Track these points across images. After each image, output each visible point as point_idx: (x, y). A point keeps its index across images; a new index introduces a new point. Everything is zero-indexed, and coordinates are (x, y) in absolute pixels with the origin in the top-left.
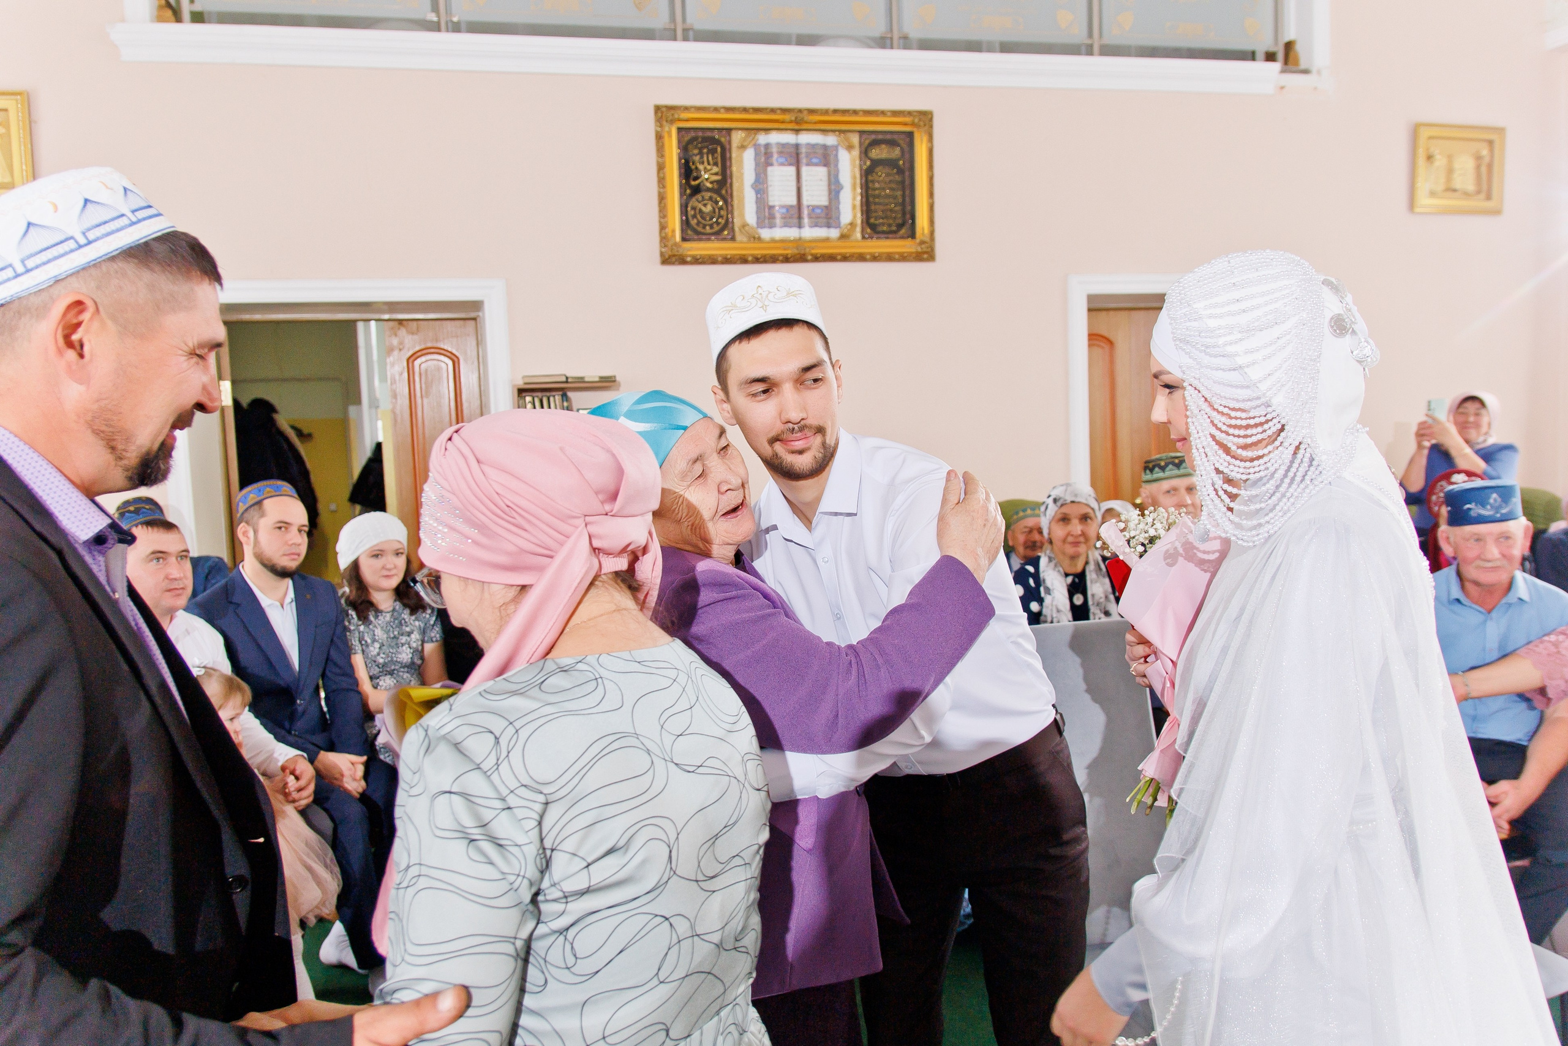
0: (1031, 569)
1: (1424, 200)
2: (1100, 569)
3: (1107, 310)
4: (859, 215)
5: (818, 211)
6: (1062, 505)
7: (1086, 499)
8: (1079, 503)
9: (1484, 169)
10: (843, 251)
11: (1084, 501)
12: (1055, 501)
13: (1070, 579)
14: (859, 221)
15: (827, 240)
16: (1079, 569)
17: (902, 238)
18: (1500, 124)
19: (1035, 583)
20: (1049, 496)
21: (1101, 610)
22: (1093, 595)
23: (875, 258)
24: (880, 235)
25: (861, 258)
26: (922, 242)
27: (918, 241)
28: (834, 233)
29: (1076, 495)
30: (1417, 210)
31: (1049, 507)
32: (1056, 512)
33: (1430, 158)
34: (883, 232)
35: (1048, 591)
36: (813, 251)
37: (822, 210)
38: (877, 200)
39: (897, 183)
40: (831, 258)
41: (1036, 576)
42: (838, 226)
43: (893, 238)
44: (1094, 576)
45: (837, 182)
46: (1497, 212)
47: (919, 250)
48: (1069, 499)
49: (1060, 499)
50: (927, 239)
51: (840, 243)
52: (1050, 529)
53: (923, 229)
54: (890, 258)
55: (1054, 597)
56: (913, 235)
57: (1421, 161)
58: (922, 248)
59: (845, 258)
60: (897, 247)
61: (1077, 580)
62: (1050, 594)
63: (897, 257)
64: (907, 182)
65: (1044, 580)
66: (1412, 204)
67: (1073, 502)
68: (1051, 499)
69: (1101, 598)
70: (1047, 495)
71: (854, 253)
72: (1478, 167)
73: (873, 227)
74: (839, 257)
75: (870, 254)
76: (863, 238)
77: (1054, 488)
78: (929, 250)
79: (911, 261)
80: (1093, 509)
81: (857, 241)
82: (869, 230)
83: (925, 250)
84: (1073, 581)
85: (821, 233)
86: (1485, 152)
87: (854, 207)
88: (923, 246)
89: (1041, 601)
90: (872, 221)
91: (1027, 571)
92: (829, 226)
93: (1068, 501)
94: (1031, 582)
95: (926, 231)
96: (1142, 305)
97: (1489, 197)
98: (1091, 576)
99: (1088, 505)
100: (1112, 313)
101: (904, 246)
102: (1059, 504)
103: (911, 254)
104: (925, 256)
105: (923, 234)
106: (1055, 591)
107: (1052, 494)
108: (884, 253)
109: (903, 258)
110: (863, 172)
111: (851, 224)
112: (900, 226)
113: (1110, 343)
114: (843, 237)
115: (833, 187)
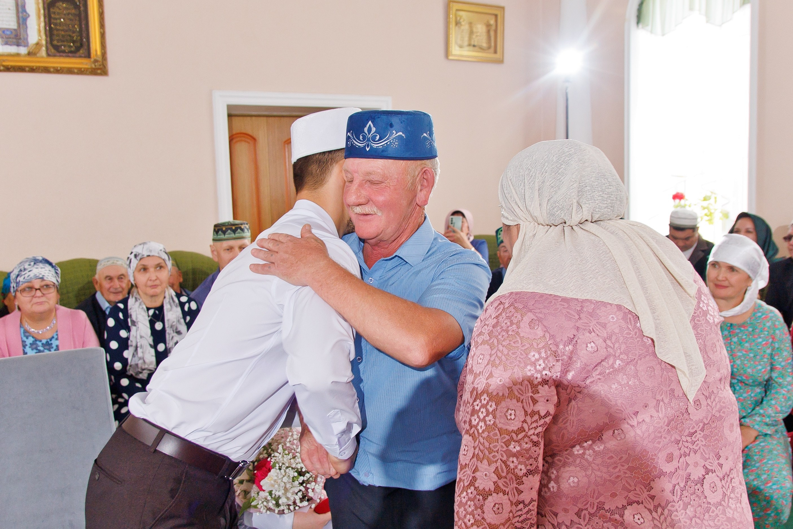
0: (121, 306)
1: (455, 50)
2: (174, 301)
3: (251, 116)
4: (44, 37)
5: (8, 33)
6: (141, 259)
7: (158, 253)
8: (153, 256)
9: (492, 33)
10: (56, 65)
11: (157, 255)
12: (136, 256)
13: (151, 312)
14: (44, 42)
15: (18, 55)
16: (158, 304)
17: (80, 57)
18: (502, 4)
19: (123, 316)
20: (132, 253)
21: (173, 331)
22: (168, 320)
23: (58, 71)
24: (61, 54)
25: (46, 70)
26: (96, 61)
27: (92, 60)
28: (23, 50)
29: (151, 251)
30: (450, 58)
31: (132, 261)
32: (137, 265)
33: (457, 23)
34: (64, 52)
35: (134, 323)
36: (4, 64)
37: (11, 32)
38: (58, 27)
39: (75, 15)
40: (21, 69)
41: (125, 311)
42: (26, 45)
43: (73, 57)
44: (169, 306)
45: (24, 10)
46: (501, 61)
47: (93, 66)
48: (146, 253)
49: (139, 254)
50: (100, 59)
51: (28, 59)
52: (134, 277)
53: (96, 51)
54: (70, 71)
55: (138, 327)
56: (89, 56)
57: (452, 25)
58: (95, 66)
59: (32, 70)
60: (75, 63)
61: (157, 312)
62: (135, 326)
63: (76, 71)
64: (83, 15)
65: (131, 315)
66: (447, 53)
67: (149, 256)
68: (133, 255)
69: (174, 322)
70: (130, 253)
71: (39, 67)
72: (488, 32)
73: (57, 48)
74: (27, 69)
75: (54, 68)
76: (48, 55)
77: (135, 246)
78: (101, 67)
79: (88, 75)
80: (164, 260)
81: (42, 57)
82: (53, 50)
83: (97, 67)
84: (155, 313)
85: (12, 49)
86: (492, 22)
87: (39, 31)
88: (96, 64)
89: (128, 329)
90: (55, 43)
91: (119, 308)
92: (18, 45)
93: (145, 256)
94: (121, 315)
95: (99, 53)
96: (275, 114)
97: (495, 52)
98: (166, 307)
99: (160, 257)
100: (254, 118)
101: (82, 63)
102: (139, 258)
103: (87, 69)
104: (99, 71)
105: (96, 54)
106: (139, 323)
107: (133, 251)
108: (66, 68)
109: (81, 72)
110: (46, 6)
111: (37, 44)
112: (78, 49)
113: (254, 139)
114: (29, 54)
115: (21, 15)
